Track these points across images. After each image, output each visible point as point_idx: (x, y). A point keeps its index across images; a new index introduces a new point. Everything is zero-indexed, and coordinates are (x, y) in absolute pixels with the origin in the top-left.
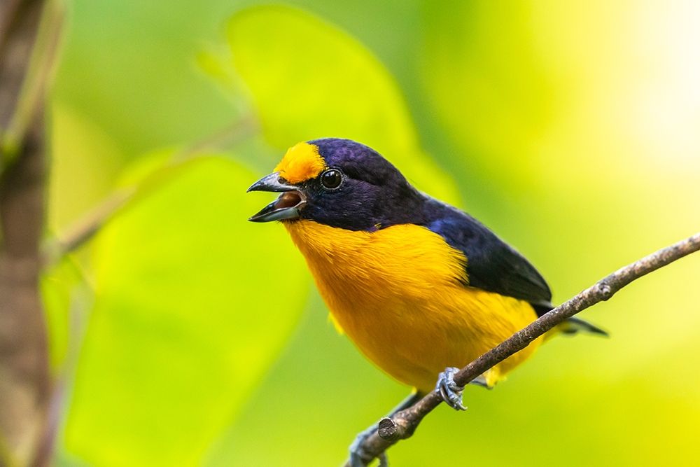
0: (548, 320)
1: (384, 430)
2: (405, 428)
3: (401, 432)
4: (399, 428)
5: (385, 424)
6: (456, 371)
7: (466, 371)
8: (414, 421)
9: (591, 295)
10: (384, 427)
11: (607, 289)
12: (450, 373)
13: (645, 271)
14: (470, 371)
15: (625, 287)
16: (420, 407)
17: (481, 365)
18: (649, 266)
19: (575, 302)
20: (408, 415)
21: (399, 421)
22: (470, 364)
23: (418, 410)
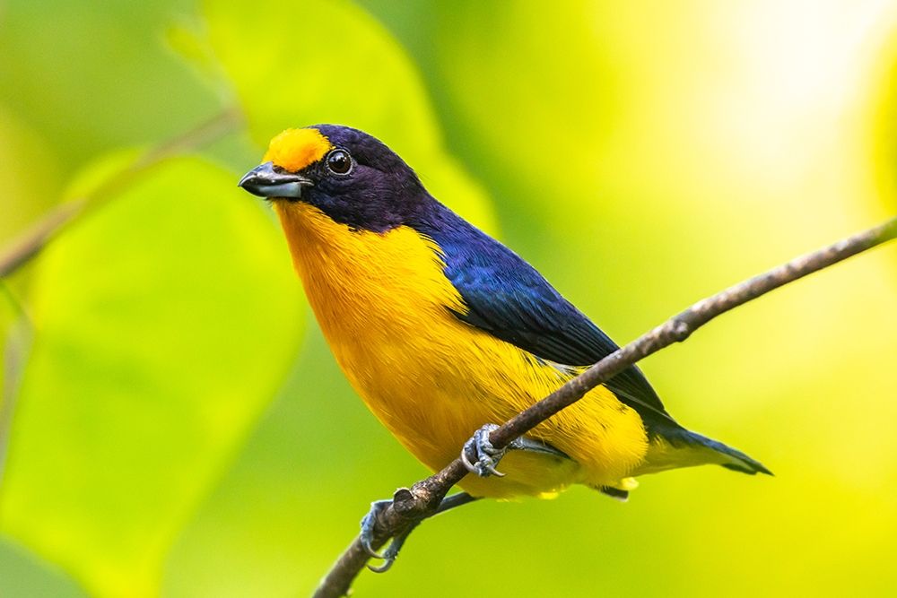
0: (609, 367)
1: (401, 503)
2: (426, 502)
3: (423, 507)
4: (419, 500)
5: (402, 496)
6: (493, 428)
7: (504, 430)
8: (439, 491)
9: (662, 335)
10: (401, 500)
11: (682, 328)
12: (485, 432)
13: (730, 305)
14: (510, 429)
15: (706, 324)
16: (446, 475)
17: (523, 423)
18: (735, 299)
19: (642, 344)
20: (432, 484)
21: (419, 493)
22: (510, 421)
23: (444, 478)
